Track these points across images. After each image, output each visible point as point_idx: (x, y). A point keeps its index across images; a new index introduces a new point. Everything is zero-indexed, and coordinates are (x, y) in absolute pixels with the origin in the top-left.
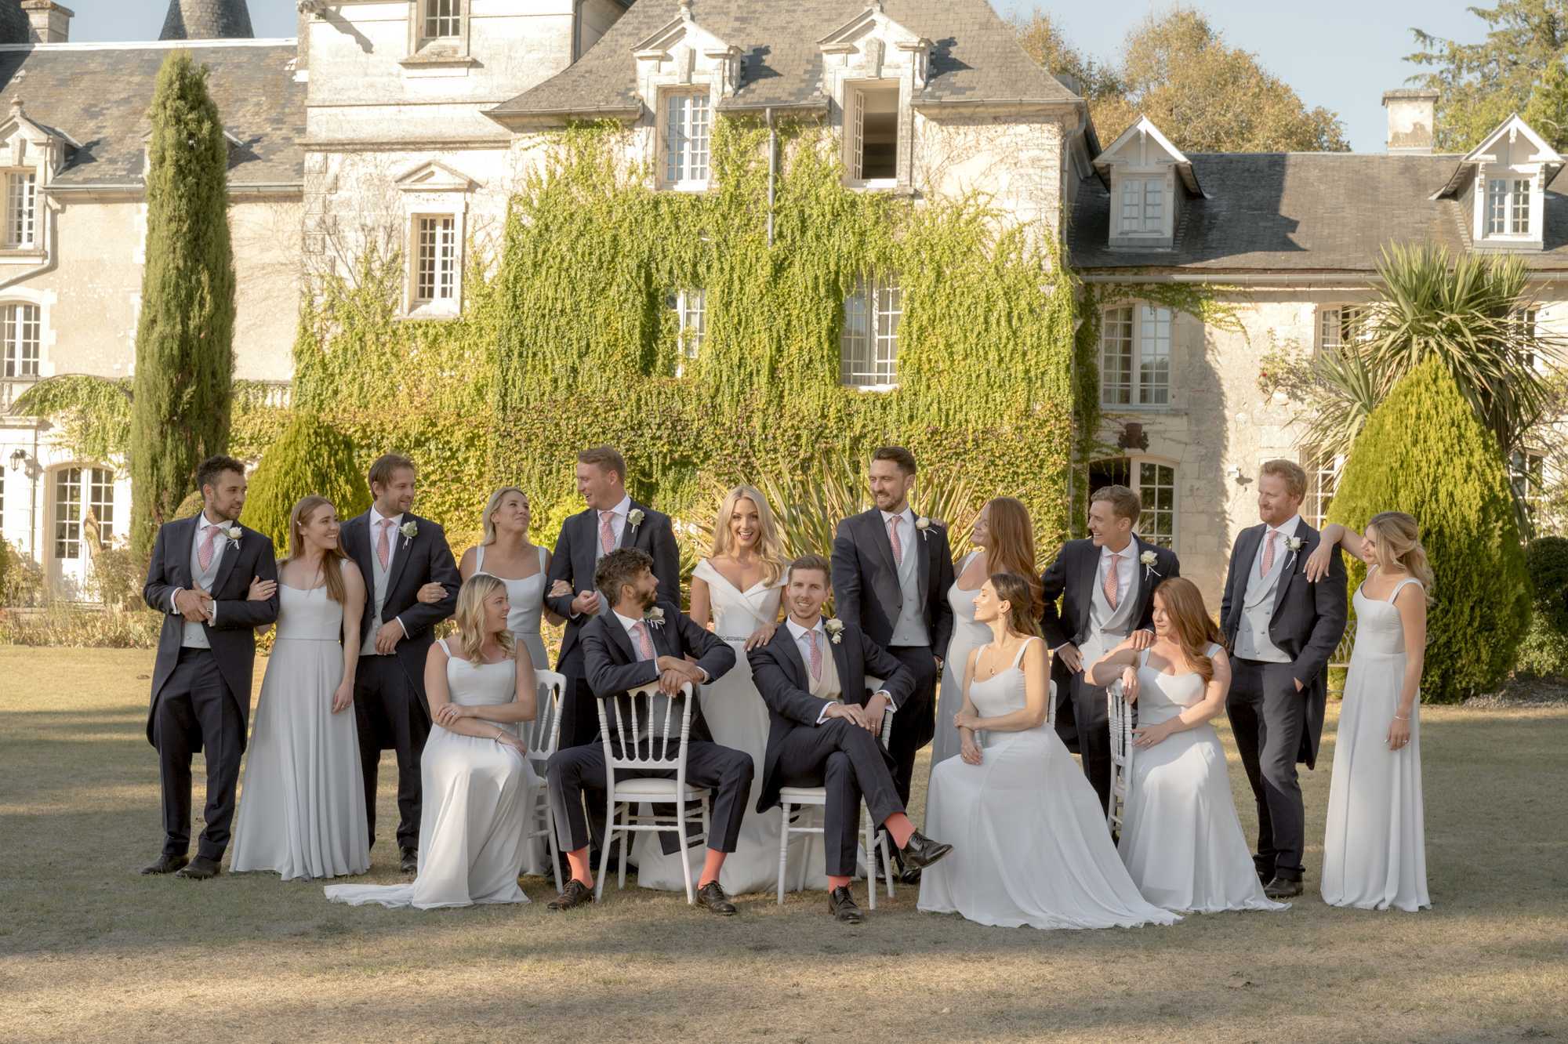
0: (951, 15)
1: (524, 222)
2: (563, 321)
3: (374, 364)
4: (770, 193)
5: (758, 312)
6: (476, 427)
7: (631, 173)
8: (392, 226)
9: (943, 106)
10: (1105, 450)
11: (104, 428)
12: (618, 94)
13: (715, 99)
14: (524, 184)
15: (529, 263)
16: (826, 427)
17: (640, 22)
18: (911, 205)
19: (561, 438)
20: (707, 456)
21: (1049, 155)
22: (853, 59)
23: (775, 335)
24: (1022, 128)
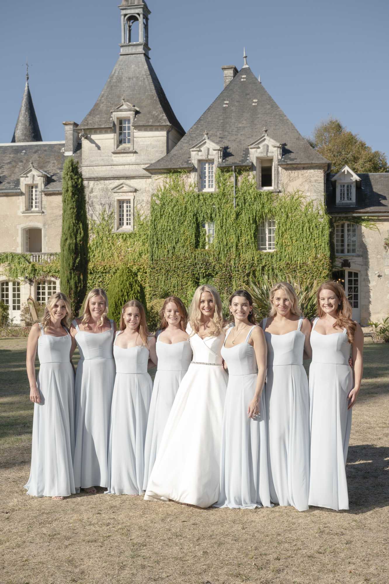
0: (287, 136)
1: (156, 202)
2: (170, 232)
3: (106, 247)
4: (234, 192)
5: (232, 228)
6: (140, 266)
7: (190, 186)
8: (110, 203)
9: (288, 164)
10: (337, 268)
11: (17, 269)
12: (185, 162)
13: (216, 163)
14: (156, 190)
15: (159, 215)
16: (254, 263)
17: (189, 139)
18: (278, 195)
19: (171, 269)
20: (217, 273)
21: (320, 179)
22: (259, 150)
23: (237, 235)
24: (312, 171)
